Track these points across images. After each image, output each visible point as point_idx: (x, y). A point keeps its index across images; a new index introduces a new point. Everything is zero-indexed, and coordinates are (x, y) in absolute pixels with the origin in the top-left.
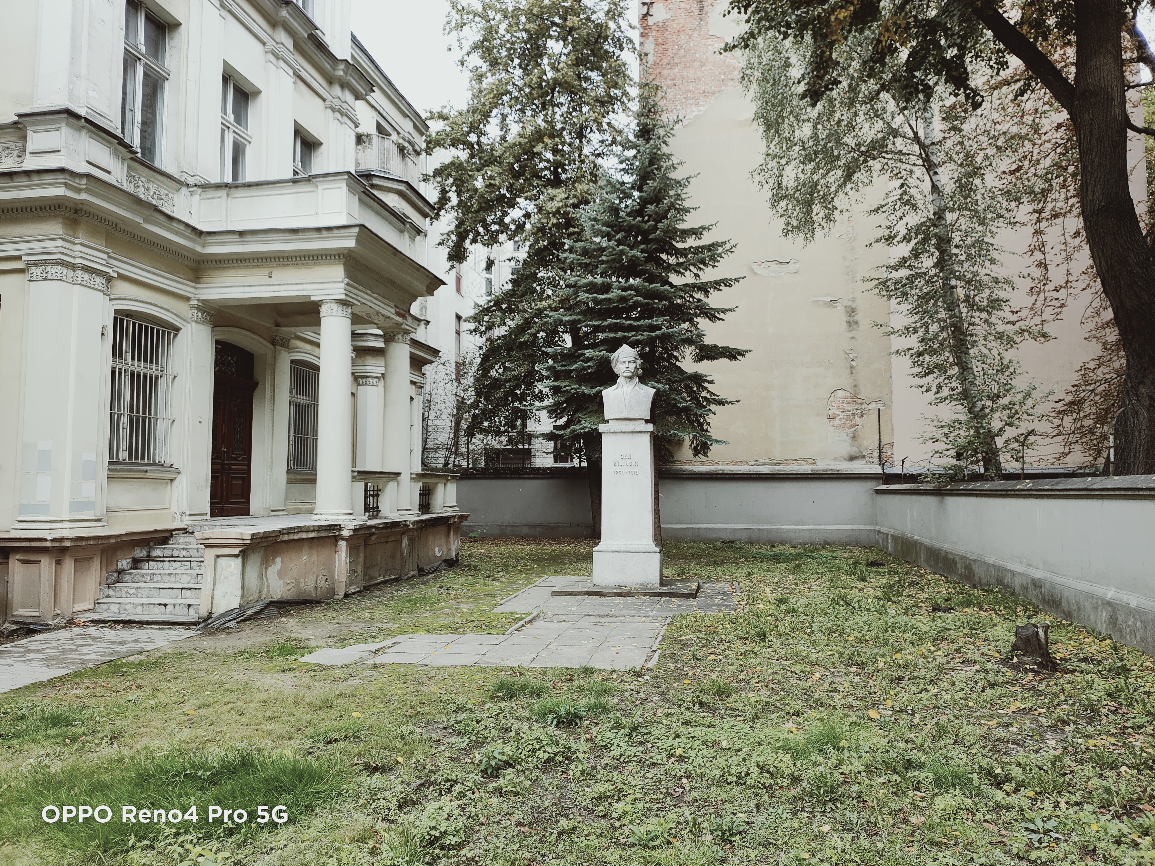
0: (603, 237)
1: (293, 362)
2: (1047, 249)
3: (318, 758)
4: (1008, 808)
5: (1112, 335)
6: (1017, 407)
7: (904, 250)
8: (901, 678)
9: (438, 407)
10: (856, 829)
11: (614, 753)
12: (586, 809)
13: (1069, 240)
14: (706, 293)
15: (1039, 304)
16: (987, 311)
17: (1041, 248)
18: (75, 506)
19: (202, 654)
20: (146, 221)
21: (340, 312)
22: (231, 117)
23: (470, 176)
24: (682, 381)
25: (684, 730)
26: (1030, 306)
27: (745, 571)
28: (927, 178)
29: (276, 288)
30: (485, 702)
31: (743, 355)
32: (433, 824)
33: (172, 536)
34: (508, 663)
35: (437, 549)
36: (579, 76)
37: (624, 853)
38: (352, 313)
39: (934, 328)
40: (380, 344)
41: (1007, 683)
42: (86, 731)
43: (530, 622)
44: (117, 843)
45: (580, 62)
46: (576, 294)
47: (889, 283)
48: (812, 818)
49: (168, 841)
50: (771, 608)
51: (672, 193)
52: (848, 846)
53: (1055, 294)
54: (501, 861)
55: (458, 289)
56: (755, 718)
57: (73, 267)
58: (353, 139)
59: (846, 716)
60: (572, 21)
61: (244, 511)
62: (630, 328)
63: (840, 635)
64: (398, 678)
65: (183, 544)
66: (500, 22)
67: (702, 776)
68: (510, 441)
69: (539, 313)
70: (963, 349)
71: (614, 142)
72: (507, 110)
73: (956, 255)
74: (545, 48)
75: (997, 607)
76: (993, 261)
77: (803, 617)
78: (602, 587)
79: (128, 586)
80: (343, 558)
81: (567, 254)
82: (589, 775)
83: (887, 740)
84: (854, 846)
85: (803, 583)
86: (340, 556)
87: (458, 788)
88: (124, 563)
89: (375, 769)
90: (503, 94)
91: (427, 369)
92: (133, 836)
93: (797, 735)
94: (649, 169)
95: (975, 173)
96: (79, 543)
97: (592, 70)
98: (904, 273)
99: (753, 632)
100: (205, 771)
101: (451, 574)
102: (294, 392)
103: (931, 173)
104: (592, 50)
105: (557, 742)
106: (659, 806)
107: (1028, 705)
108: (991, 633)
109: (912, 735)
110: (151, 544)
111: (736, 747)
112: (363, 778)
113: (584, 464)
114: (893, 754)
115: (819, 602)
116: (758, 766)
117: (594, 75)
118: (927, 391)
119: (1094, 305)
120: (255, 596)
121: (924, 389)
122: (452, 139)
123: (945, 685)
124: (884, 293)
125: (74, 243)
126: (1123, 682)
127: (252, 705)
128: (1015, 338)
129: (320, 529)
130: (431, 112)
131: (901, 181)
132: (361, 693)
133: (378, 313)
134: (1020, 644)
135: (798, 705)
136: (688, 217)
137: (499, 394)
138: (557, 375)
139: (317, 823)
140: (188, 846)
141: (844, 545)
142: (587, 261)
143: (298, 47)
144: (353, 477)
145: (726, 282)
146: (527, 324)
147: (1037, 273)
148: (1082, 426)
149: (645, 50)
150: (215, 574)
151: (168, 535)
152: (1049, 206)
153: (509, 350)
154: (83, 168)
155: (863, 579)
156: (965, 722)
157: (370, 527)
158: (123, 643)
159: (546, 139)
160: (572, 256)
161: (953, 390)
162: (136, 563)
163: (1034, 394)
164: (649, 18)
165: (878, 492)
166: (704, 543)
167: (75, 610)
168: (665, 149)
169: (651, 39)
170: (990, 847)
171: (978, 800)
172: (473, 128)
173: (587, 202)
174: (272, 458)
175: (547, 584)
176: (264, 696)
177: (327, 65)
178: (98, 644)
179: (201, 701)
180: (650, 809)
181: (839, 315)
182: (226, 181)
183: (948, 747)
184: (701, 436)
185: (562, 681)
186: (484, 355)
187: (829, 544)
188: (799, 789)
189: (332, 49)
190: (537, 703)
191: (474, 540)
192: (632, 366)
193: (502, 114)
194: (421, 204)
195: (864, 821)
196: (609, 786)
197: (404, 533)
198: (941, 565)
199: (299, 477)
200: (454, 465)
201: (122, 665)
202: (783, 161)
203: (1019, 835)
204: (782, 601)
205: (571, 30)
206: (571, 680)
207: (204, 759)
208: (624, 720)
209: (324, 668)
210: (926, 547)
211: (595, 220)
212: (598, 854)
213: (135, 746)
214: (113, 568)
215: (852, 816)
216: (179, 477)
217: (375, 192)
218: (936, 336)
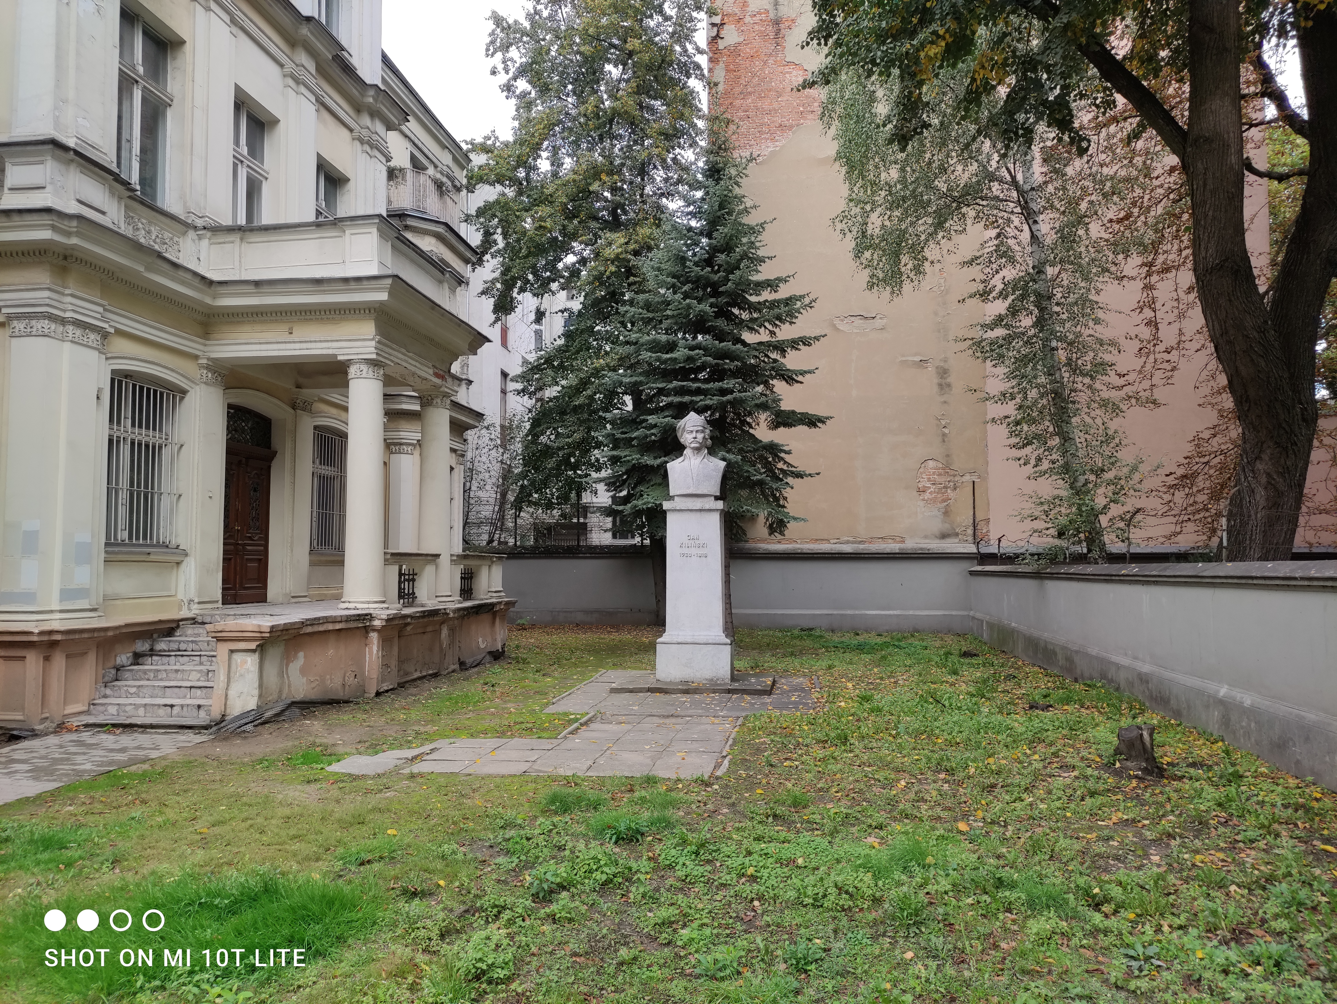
0: (668, 289)
1: (316, 428)
2: (1158, 305)
3: (350, 882)
4: (1106, 932)
5: (1228, 402)
6: (1122, 482)
7: (1000, 307)
8: (993, 786)
9: (481, 476)
10: (942, 955)
11: (679, 873)
12: (649, 936)
13: (1182, 295)
14: (783, 352)
15: (1148, 367)
16: (1091, 376)
17: (1151, 304)
18: (66, 594)
19: (215, 763)
20: (148, 269)
21: (371, 374)
22: (245, 150)
23: (517, 217)
24: (756, 450)
25: (757, 847)
26: (1138, 368)
27: (825, 664)
28: (1026, 227)
29: (297, 346)
30: (536, 817)
31: (824, 422)
32: (479, 955)
33: (178, 626)
34: (561, 772)
35: (480, 640)
36: (640, 105)
37: (689, 985)
38: (385, 375)
39: (1033, 394)
40: (415, 407)
41: (1109, 790)
42: (83, 854)
43: (586, 723)
44: (123, 985)
45: (642, 90)
46: (638, 352)
47: (984, 344)
48: (894, 944)
49: (181, 981)
50: (853, 706)
51: (744, 240)
52: (932, 975)
53: (1166, 356)
54: (554, 997)
55: (504, 343)
56: (834, 833)
57: (63, 321)
58: (384, 174)
59: (933, 829)
60: (633, 44)
61: (262, 598)
62: (699, 392)
63: (928, 737)
64: (439, 789)
65: (191, 636)
66: (551, 43)
67: (775, 898)
68: (563, 516)
69: (597, 373)
70: (1065, 417)
71: (680, 181)
72: (559, 142)
73: (1058, 314)
74: (602, 72)
75: (1100, 705)
76: (1097, 321)
77: (888, 717)
78: (666, 683)
79: (129, 684)
80: (375, 652)
81: (628, 307)
82: (651, 899)
83: (976, 856)
84: (939, 975)
85: (889, 677)
86: (371, 650)
87: (506, 915)
88: (123, 658)
89: (415, 894)
90: (555, 125)
91: (470, 435)
92: (141, 977)
93: (879, 850)
94: (719, 214)
95: (1079, 223)
96: (71, 637)
97: (655, 99)
98: (1000, 332)
99: (833, 735)
100: (223, 899)
101: (497, 668)
102: (318, 461)
103: (1031, 222)
104: (655, 77)
105: (616, 861)
106: (728, 932)
107: (1131, 816)
108: (1092, 734)
109: (1004, 850)
110: (155, 636)
111: (813, 864)
112: (401, 905)
113: (647, 542)
114: (982, 872)
115: (906, 699)
116: (836, 886)
117: (657, 103)
118: (1025, 464)
119: (1209, 368)
120: (275, 696)
121: (1022, 461)
122: (496, 175)
123: (1041, 793)
124: (979, 354)
125: (63, 294)
126: (1233, 790)
127: (274, 822)
128: (1121, 406)
129: (348, 619)
130: (472, 144)
131: (998, 230)
132: (397, 807)
133: (414, 374)
134: (1123, 748)
135: (880, 817)
136: (762, 268)
137: (551, 463)
138: (616, 444)
139: (350, 956)
140: (205, 986)
141: (935, 633)
142: (650, 315)
143: (321, 71)
144: (386, 560)
145: (805, 341)
146: (584, 384)
147: (1146, 333)
148: (1195, 502)
149: (715, 80)
150: (229, 672)
151: (174, 625)
152: (1161, 259)
153: (563, 413)
154: (73, 208)
155: (955, 673)
156: (1061, 835)
157: (405, 617)
158: (123, 750)
159: (604, 177)
160: (633, 309)
161: (1053, 462)
162: (138, 658)
163: (1142, 468)
164: (720, 41)
165: (972, 573)
166: (780, 631)
167: (66, 712)
168: (737, 191)
169: (721, 65)
170: (1086, 975)
171: (1074, 923)
172: (521, 162)
173: (650, 249)
174: (292, 537)
175: (605, 679)
176: (287, 811)
177: (354, 90)
178: (94, 752)
179: (216, 817)
180: (717, 935)
181: (929, 377)
182: (239, 223)
183: (1043, 863)
184: (777, 513)
185: (622, 792)
186: (533, 419)
187: (918, 631)
188: (880, 912)
189: (359, 72)
190: (594, 818)
191: (523, 628)
192: (700, 436)
193: (553, 147)
194: (461, 248)
195: (950, 946)
196: (673, 911)
197: (443, 623)
198: (1040, 656)
199: (323, 558)
200: (500, 543)
201: (123, 776)
202: (868, 207)
203: (1117, 963)
204: (866, 699)
205: (630, 54)
206: (631, 790)
207: (221, 885)
208: (690, 836)
209: (354, 778)
210: (1024, 635)
211: (659, 269)
212: (661, 987)
213: (140, 871)
214: (111, 664)
215: (937, 941)
216: (187, 560)
217: (409, 236)
218: (1035, 402)
